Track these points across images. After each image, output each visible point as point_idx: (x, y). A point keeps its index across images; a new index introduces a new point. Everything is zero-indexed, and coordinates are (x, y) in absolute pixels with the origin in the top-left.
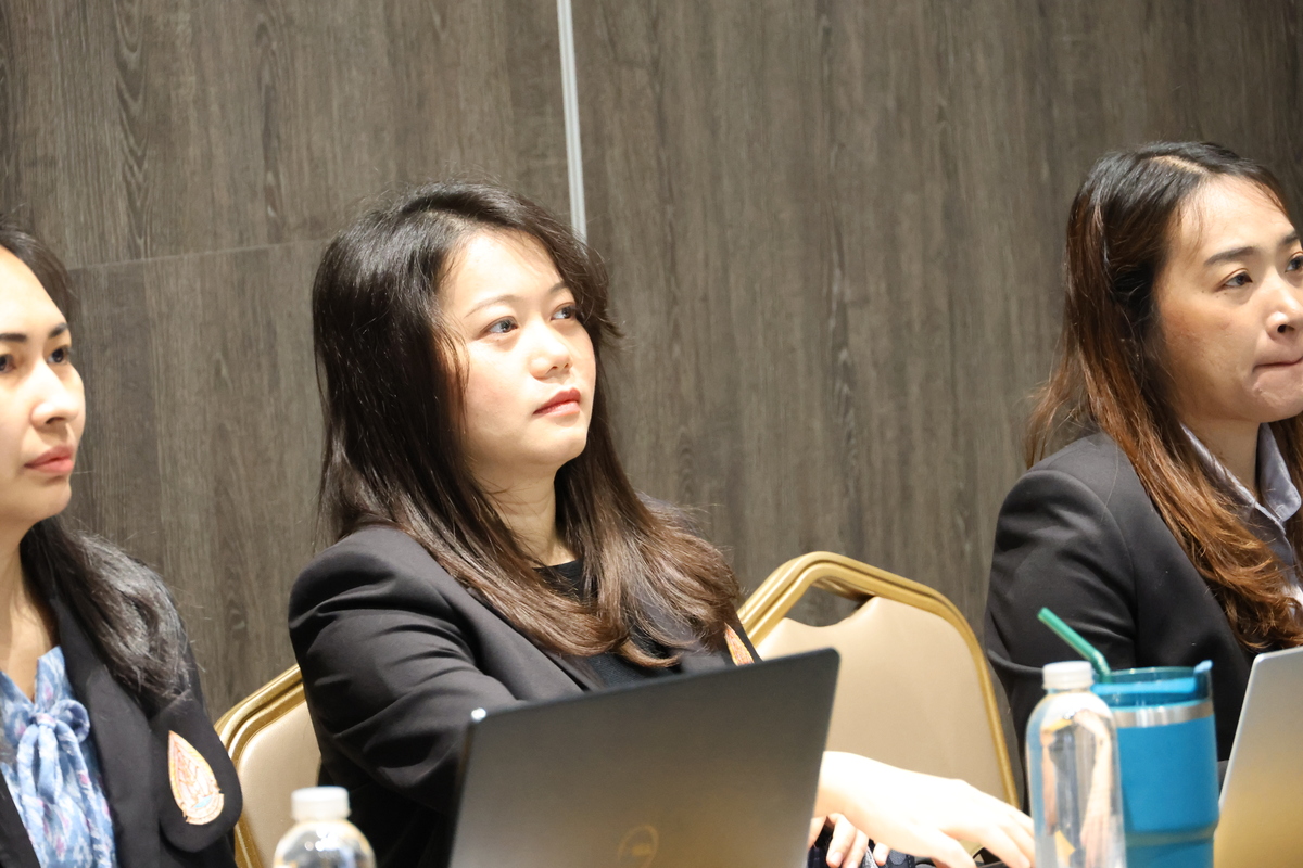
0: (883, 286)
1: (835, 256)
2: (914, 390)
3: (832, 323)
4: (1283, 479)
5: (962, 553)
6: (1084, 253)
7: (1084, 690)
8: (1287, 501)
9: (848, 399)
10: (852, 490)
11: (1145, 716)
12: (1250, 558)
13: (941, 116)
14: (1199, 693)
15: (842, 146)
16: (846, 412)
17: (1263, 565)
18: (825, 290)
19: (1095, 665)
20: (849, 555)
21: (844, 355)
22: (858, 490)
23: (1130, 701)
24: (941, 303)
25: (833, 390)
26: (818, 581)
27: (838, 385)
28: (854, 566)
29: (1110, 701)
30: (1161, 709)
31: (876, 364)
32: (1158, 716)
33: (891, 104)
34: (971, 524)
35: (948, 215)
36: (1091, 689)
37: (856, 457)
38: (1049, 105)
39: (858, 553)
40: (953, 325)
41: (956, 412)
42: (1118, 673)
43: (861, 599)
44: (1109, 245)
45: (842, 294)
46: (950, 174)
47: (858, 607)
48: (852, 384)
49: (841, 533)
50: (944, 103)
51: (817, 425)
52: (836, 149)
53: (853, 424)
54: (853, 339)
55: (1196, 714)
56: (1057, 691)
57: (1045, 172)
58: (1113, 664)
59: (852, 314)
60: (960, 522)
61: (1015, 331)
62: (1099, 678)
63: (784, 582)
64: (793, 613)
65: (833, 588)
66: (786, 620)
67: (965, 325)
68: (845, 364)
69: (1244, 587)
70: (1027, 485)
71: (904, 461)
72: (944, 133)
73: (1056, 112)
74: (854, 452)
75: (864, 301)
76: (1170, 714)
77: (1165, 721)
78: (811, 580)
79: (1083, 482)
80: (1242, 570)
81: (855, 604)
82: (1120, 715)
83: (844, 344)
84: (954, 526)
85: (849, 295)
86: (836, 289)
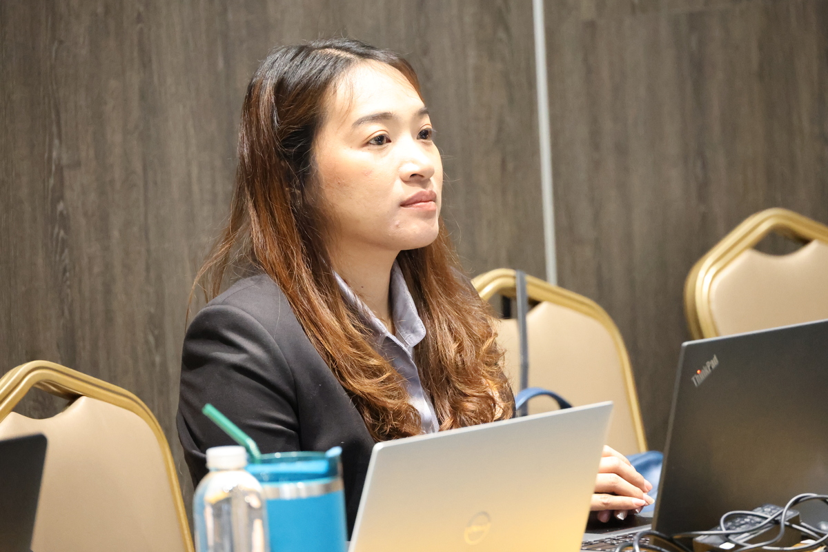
0: (92, 153)
1: (55, 129)
2: (116, 234)
3: (52, 181)
4: (411, 314)
5: (153, 364)
6: (258, 121)
7: (239, 469)
8: (414, 331)
9: (63, 240)
10: (66, 312)
11: (288, 490)
12: (374, 372)
13: (139, 19)
14: (331, 473)
15: (61, 42)
16: (62, 251)
17: (385, 376)
18: (46, 155)
19: (248, 450)
20: (63, 364)
21: (61, 206)
22: (71, 313)
23: (276, 478)
24: (138, 166)
25: (52, 235)
26: (38, 383)
27: (56, 230)
28: (66, 372)
29: (260, 478)
30: (301, 485)
31: (85, 214)
32: (298, 490)
33: (100, 10)
34: (160, 341)
35: (143, 97)
36: (245, 468)
37: (69, 287)
38: (225, 11)
39: (71, 362)
40: (146, 183)
41: (148, 251)
42: (267, 456)
43: (72, 397)
44: (278, 110)
45: (59, 158)
46: (146, 64)
47: (70, 404)
48: (66, 228)
49: (58, 346)
50: (142, 9)
51: (40, 261)
52: (56, 44)
53: (67, 261)
54: (68, 194)
55: (327, 488)
56: (218, 470)
57: (221, 64)
58: (263, 450)
59: (66, 173)
60: (151, 339)
61: (195, 188)
62: (251, 460)
63: (12, 383)
64: (19, 408)
65: (50, 389)
66: (13, 414)
67: (155, 183)
68: (61, 213)
69: (369, 394)
70: (207, 316)
71: (108, 290)
72: (141, 32)
73: (230, 16)
74: (68, 283)
75: (77, 164)
76: (308, 489)
77: (304, 494)
78: (33, 382)
79: (252, 315)
80: (367, 381)
81: (68, 401)
82: (268, 489)
83: (61, 197)
84: (147, 342)
85: (65, 160)
86: (55, 154)
